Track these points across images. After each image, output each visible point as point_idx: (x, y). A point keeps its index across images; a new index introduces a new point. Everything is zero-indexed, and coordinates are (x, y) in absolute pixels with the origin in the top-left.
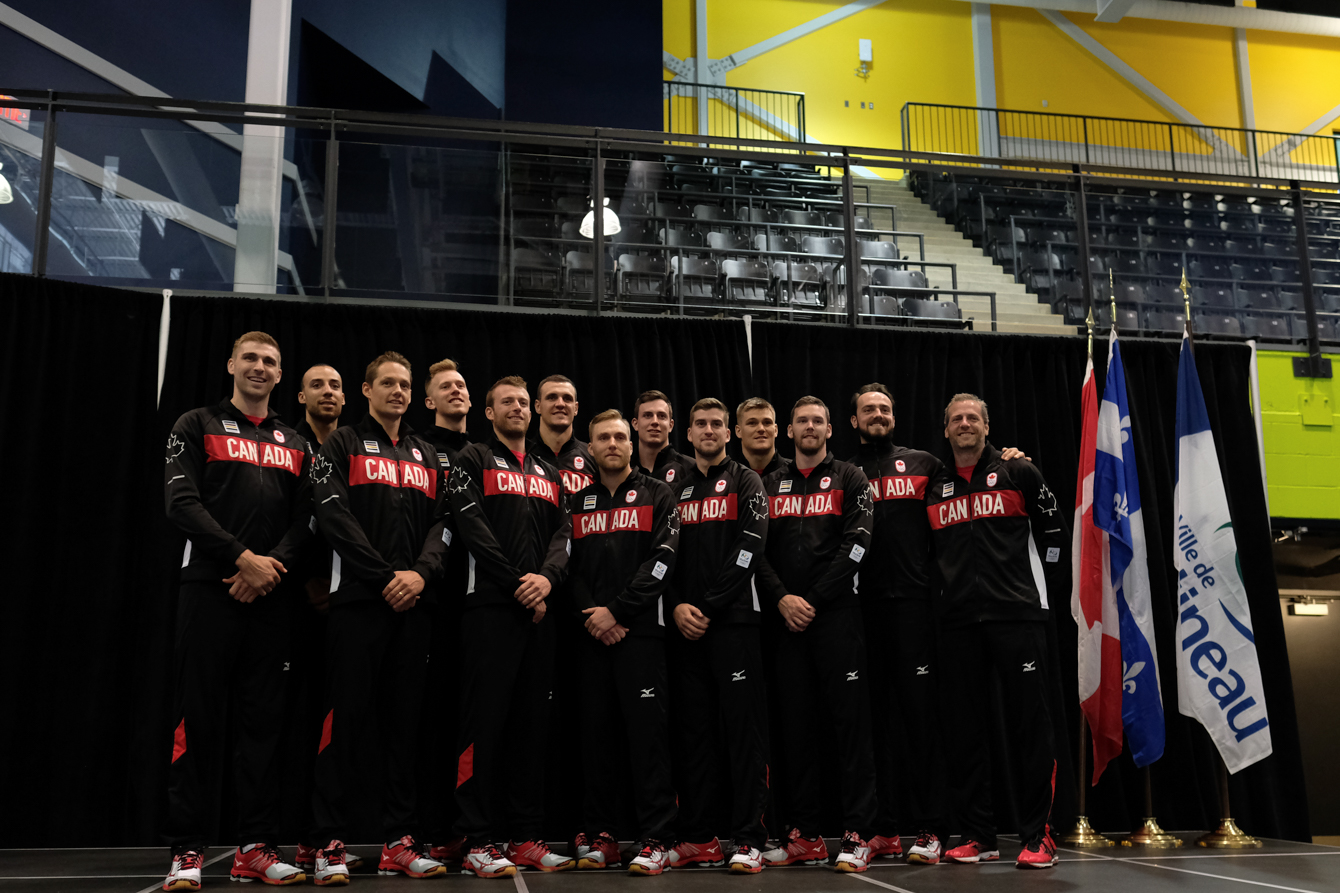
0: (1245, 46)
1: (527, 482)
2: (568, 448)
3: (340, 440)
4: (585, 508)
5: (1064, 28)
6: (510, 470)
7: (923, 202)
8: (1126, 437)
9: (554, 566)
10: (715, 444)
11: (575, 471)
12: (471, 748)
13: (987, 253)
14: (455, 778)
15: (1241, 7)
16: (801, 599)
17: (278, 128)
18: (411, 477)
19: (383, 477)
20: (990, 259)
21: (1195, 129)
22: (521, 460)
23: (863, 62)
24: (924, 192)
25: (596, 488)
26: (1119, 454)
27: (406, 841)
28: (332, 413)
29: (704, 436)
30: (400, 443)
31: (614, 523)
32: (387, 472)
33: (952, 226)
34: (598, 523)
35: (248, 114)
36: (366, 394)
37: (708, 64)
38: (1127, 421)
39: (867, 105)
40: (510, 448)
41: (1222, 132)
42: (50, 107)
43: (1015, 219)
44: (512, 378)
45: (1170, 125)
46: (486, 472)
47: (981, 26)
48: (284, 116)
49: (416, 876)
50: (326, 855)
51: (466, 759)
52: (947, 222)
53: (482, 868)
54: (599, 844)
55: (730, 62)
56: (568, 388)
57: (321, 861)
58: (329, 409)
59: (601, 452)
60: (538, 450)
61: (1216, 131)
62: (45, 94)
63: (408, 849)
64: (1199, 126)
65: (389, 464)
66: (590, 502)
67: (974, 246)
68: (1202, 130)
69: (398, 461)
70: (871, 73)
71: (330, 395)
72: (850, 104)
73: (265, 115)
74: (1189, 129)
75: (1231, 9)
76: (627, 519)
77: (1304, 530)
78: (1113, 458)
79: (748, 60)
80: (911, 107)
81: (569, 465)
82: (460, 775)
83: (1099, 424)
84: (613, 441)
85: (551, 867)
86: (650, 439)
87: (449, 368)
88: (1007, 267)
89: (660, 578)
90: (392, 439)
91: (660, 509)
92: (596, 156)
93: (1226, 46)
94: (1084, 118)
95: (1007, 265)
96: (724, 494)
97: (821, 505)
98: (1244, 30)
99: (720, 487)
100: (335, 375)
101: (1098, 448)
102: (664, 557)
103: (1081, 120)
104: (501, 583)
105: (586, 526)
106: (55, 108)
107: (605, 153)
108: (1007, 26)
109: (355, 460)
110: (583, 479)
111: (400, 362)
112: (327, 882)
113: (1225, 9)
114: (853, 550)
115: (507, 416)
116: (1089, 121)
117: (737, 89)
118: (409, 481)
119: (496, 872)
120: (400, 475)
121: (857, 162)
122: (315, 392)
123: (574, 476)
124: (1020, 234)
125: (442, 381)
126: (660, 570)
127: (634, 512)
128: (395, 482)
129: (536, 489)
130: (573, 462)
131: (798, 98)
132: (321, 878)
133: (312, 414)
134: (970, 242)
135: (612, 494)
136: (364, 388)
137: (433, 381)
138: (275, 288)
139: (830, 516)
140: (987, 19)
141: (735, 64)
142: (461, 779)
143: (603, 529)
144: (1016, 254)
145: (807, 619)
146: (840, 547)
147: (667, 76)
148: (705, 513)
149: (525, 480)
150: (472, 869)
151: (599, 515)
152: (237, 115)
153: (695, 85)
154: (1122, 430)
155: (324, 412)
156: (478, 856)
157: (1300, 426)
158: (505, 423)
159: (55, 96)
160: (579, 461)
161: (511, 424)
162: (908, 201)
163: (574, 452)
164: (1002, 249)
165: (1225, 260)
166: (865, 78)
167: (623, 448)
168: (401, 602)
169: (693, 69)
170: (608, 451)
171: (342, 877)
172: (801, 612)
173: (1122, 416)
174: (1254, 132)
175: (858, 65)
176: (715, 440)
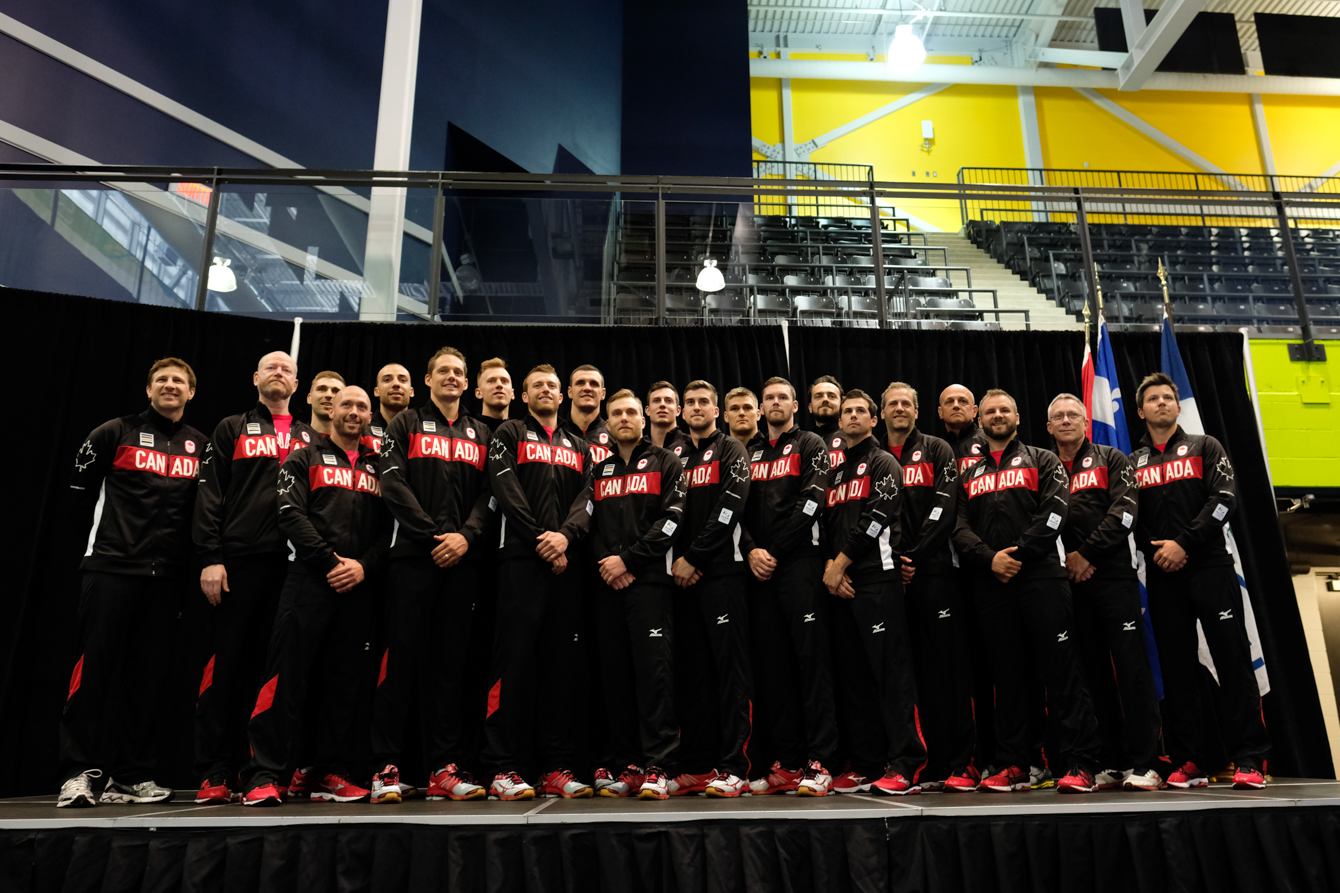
0: (1259, 108)
1: (553, 453)
2: (594, 427)
3: (403, 422)
4: (604, 474)
5: (1098, 102)
6: (539, 442)
7: (978, 247)
8: (1116, 406)
9: (572, 524)
10: (702, 419)
11: (600, 445)
12: (498, 683)
13: (1033, 284)
14: (486, 711)
15: (1254, 77)
16: (765, 551)
17: (399, 189)
18: (462, 453)
19: (436, 452)
20: (1035, 289)
21: (1218, 177)
22: (550, 434)
23: (926, 139)
24: (979, 239)
25: (616, 460)
26: (1111, 422)
27: (450, 768)
28: (400, 402)
29: (693, 413)
30: (456, 424)
31: (628, 487)
32: (440, 448)
33: (1003, 265)
34: (613, 488)
35: (375, 179)
36: (427, 383)
37: (794, 147)
38: (1117, 393)
39: (931, 174)
40: (542, 424)
41: (1243, 178)
42: (214, 181)
43: (1054, 255)
44: (542, 367)
45: (1195, 174)
46: (520, 443)
47: (1026, 105)
48: (406, 179)
49: (458, 798)
50: (381, 778)
51: (495, 692)
52: (999, 262)
53: (504, 792)
54: (625, 775)
55: (812, 144)
56: (596, 376)
57: (377, 784)
58: (397, 399)
59: (616, 425)
60: (567, 426)
61: (1237, 178)
62: (211, 171)
63: (452, 775)
64: (1221, 175)
65: (443, 441)
66: (609, 470)
67: (1022, 280)
68: (1225, 177)
69: (452, 439)
70: (933, 148)
71: (398, 387)
72: (916, 174)
73: (390, 179)
74: (1212, 177)
75: (1244, 76)
76: (638, 484)
77: (1311, 497)
78: (1105, 426)
79: (828, 142)
80: (965, 171)
81: (594, 440)
82: (489, 708)
83: (1093, 397)
84: (625, 416)
85: (570, 794)
86: (659, 420)
87: (497, 365)
88: (1050, 295)
89: (670, 534)
90: (449, 420)
91: (667, 476)
92: (658, 200)
93: (1245, 109)
94: (1118, 172)
95: (1049, 293)
96: (710, 462)
97: (782, 468)
98: (1258, 95)
99: (707, 457)
100: (405, 372)
101: (1094, 418)
102: (673, 517)
103: (1115, 175)
104: (526, 541)
105: (604, 490)
106: (219, 181)
107: (665, 196)
108: (1049, 104)
109: (414, 438)
110: (606, 451)
111: (454, 354)
112: (382, 799)
113: (1238, 78)
114: (807, 505)
115: (538, 397)
116: (1122, 175)
117: (815, 164)
118: (460, 456)
119: (516, 794)
120: (452, 451)
121: (882, 194)
122: (386, 385)
123: (599, 449)
124: (1060, 268)
125: (490, 376)
126: (669, 527)
127: (644, 477)
128: (447, 456)
129: (561, 458)
130: (598, 438)
131: (868, 168)
132: (376, 796)
133: (385, 405)
134: (1018, 276)
135: (627, 462)
136: (426, 380)
137: (483, 375)
138: (395, 316)
139: (788, 477)
140: (1031, 99)
141: (817, 146)
142: (491, 711)
143: (618, 493)
144: (1054, 283)
145: (767, 568)
146: (796, 504)
147: (755, 156)
148: (695, 480)
149: (552, 451)
150: (497, 795)
151: (615, 481)
152: (364, 180)
153: (784, 162)
154: (1114, 400)
155: (393, 402)
156: (501, 782)
157: (1300, 405)
158: (536, 403)
159: (220, 172)
160: (604, 437)
161: (541, 404)
162: (966, 247)
163: (599, 430)
164: (1045, 281)
165: (1248, 281)
166: (929, 152)
167: (634, 422)
168: (447, 563)
169: (781, 152)
170: (621, 425)
171: (395, 795)
172: (762, 562)
173: (1112, 388)
174: (1271, 177)
175: (922, 142)
176: (703, 416)
